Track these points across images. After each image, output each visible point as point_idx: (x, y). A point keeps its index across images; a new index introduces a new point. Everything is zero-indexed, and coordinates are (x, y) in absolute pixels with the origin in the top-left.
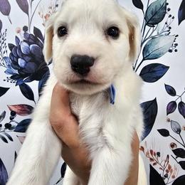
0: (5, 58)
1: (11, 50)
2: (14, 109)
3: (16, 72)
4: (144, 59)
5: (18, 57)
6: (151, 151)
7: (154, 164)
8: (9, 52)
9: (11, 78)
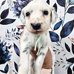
0: (12, 7)
1: (15, 4)
2: (19, 27)
3: (18, 13)
4: (69, 5)
5: (18, 7)
6: (72, 39)
7: (73, 43)
8: (14, 5)
9: (16, 15)
